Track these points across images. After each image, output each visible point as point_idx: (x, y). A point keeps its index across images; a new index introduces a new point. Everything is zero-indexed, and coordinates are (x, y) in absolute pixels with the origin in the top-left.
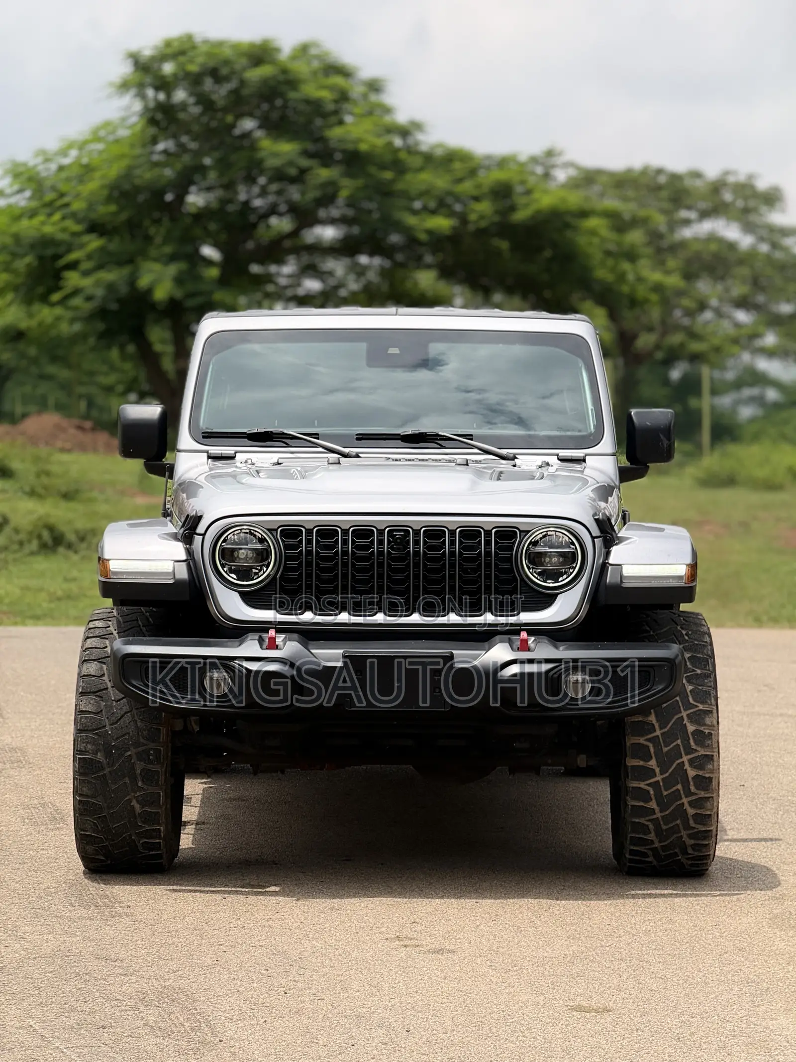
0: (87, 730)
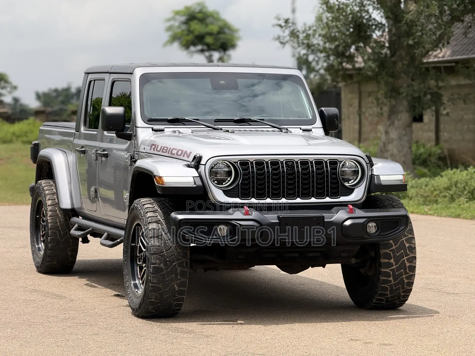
0: (156, 254)
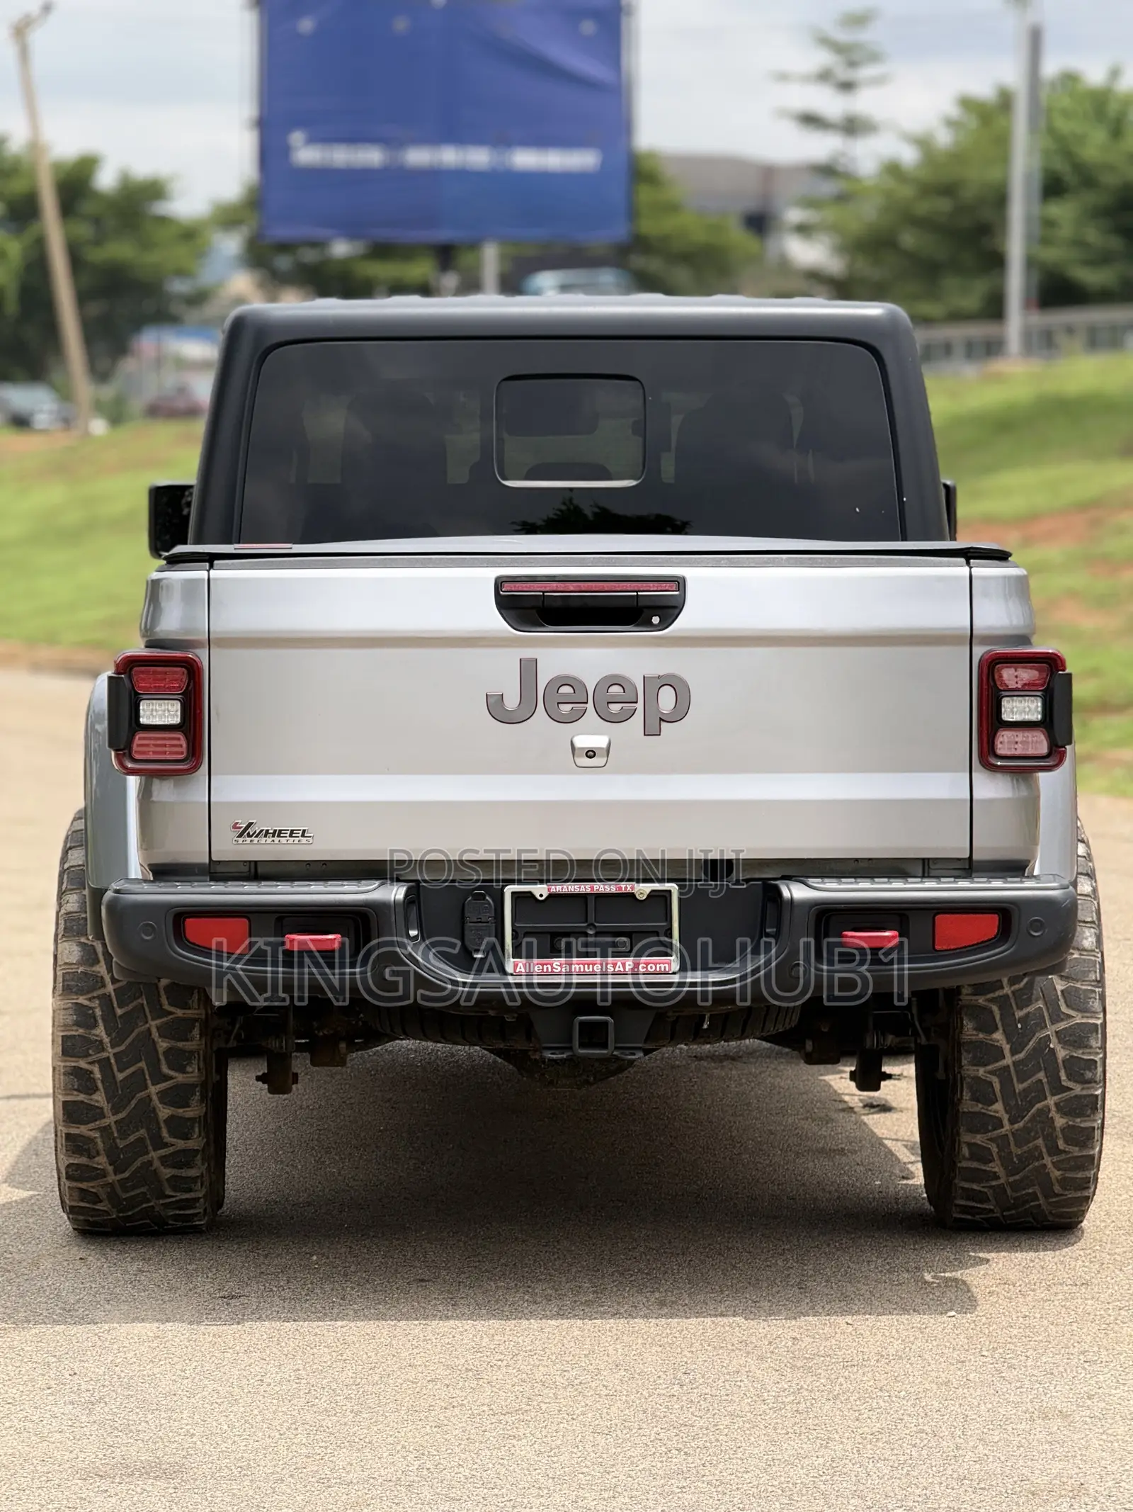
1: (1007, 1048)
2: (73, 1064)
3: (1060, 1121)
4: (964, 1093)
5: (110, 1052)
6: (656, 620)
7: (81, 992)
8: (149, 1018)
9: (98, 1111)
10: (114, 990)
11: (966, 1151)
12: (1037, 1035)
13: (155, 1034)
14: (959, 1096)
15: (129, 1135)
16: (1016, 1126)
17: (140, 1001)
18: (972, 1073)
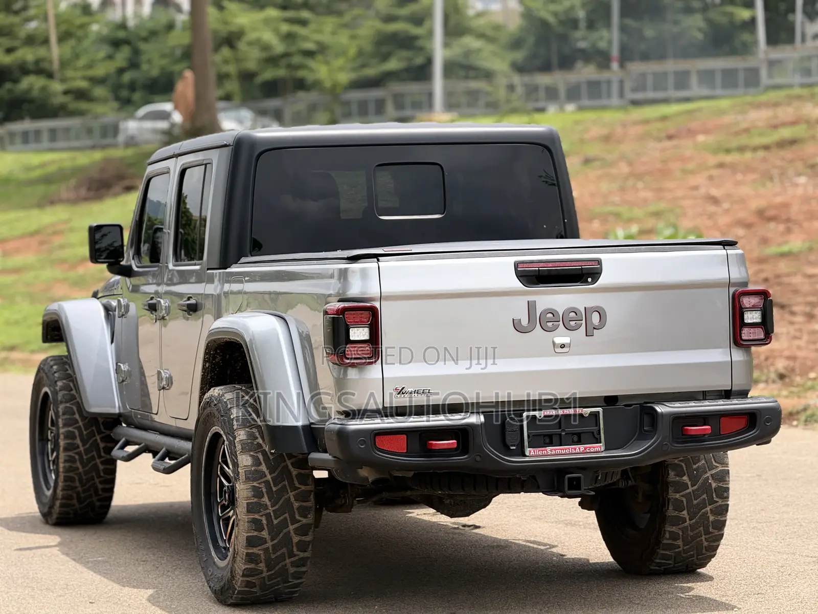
1: (689, 483)
2: (252, 517)
3: (712, 518)
4: (670, 507)
5: (271, 510)
6: (590, 280)
7: (255, 480)
8: (289, 491)
9: (264, 539)
10: (271, 478)
11: (667, 535)
12: (703, 476)
13: (292, 499)
14: (666, 508)
15: (278, 551)
16: (692, 522)
17: (284, 483)
18: (674, 497)
